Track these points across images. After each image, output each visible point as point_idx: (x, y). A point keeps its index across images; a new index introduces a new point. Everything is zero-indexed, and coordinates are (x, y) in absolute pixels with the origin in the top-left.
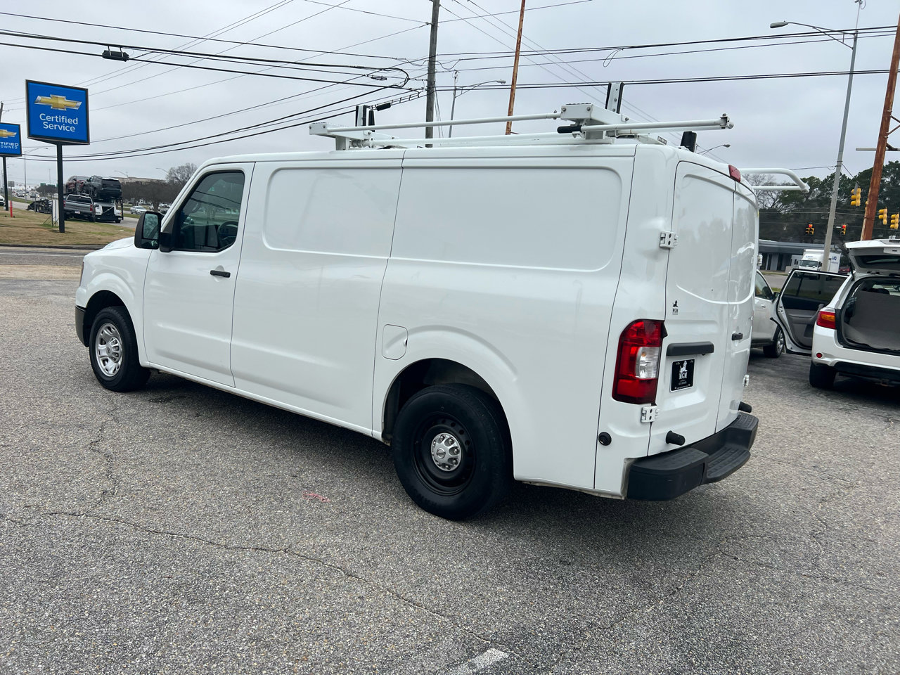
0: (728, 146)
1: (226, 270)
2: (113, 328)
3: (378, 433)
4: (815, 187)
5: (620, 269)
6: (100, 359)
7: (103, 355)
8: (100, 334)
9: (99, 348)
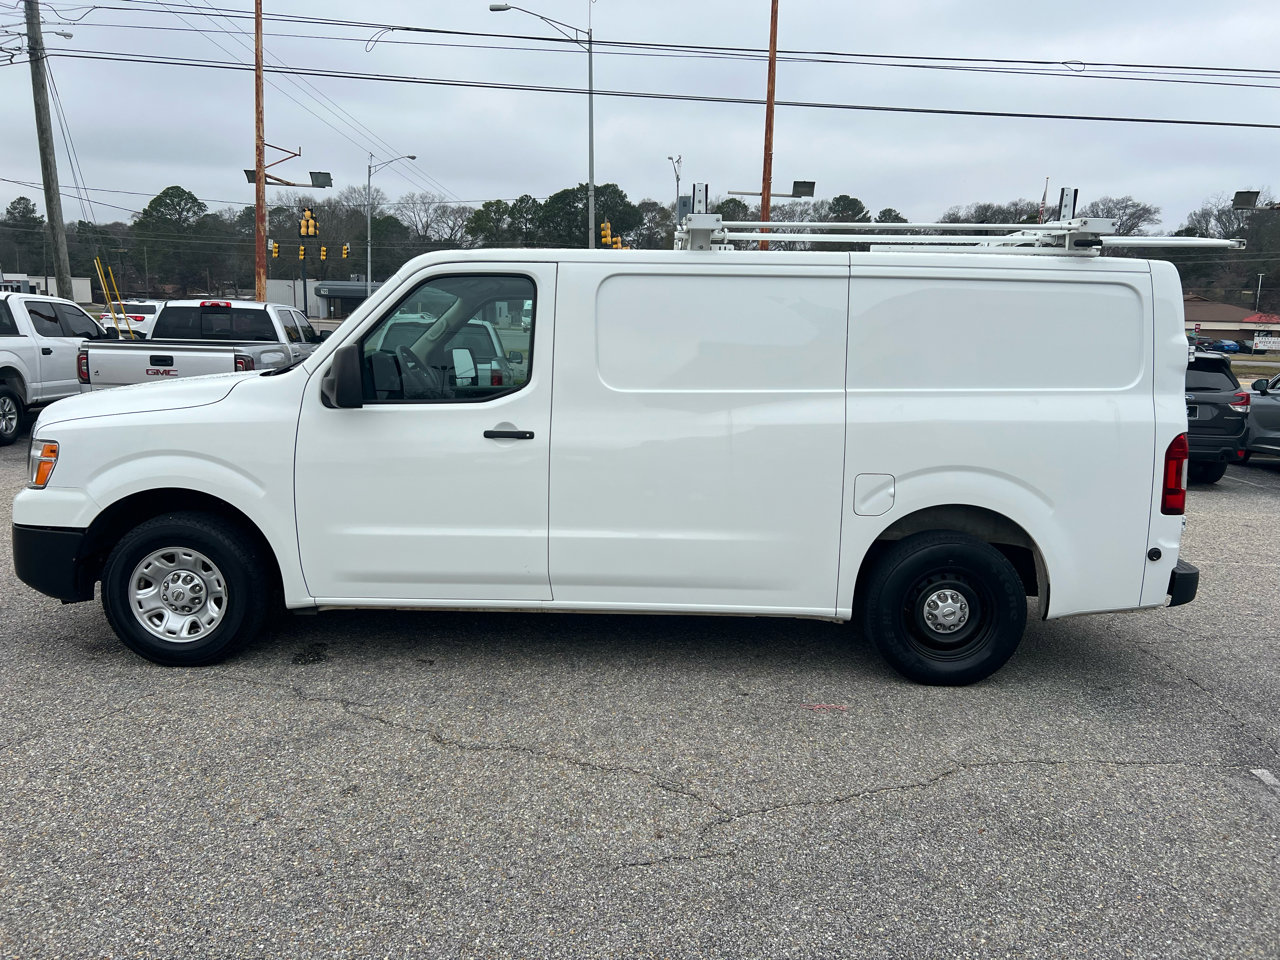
0: (413, 158)
1: (521, 428)
2: (185, 554)
3: (846, 611)
4: (504, 213)
5: (1153, 385)
6: (145, 617)
7: (148, 608)
8: (141, 570)
9: (139, 597)
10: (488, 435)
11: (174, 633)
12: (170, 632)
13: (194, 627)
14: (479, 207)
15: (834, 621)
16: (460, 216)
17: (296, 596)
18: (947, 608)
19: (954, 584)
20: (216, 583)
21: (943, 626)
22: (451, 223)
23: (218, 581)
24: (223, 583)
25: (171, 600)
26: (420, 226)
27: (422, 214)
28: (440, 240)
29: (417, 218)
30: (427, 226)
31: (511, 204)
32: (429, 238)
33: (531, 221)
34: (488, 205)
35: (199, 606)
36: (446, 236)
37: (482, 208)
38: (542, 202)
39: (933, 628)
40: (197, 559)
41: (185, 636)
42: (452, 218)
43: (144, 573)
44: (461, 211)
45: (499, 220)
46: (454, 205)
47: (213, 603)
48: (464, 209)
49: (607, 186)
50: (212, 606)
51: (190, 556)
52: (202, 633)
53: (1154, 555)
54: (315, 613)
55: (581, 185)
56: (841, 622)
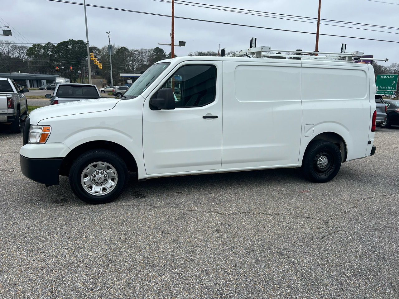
1: (214, 115)
2: (102, 164)
3: (300, 164)
4: (41, 49)
5: (369, 98)
6: (87, 188)
7: (88, 185)
8: (85, 171)
9: (84, 181)
10: (204, 117)
11: (98, 193)
12: (96, 192)
13: (104, 189)
14: (31, 46)
15: (294, 168)
16: (22, 49)
17: (142, 174)
18: (323, 161)
19: (326, 154)
20: (113, 173)
21: (322, 166)
22: (18, 52)
23: (114, 172)
24: (116, 172)
25: (97, 181)
26: (6, 52)
27: (6, 48)
28: (14, 58)
29: (4, 49)
30: (9, 52)
31: (43, 46)
32: (10, 57)
33: (52, 51)
34: (34, 46)
35: (106, 182)
36: (16, 56)
37: (32, 47)
38: (56, 45)
39: (320, 167)
40: (106, 165)
41: (102, 193)
42: (19, 50)
43: (86, 172)
44: (22, 48)
45: (39, 51)
46: (19, 45)
47: (111, 181)
48: (23, 47)
49: (80, 41)
50: (110, 181)
51: (104, 164)
52: (108, 191)
53: (369, 142)
54: (145, 180)
55: (70, 40)
56: (296, 168)
